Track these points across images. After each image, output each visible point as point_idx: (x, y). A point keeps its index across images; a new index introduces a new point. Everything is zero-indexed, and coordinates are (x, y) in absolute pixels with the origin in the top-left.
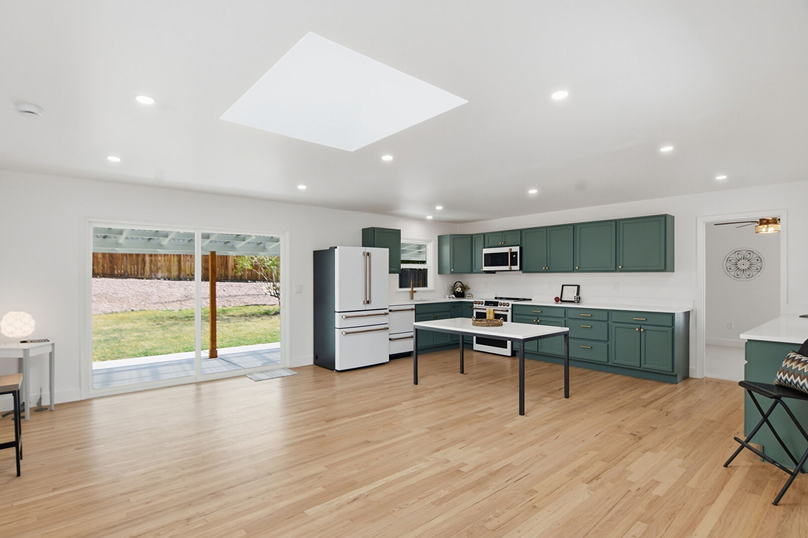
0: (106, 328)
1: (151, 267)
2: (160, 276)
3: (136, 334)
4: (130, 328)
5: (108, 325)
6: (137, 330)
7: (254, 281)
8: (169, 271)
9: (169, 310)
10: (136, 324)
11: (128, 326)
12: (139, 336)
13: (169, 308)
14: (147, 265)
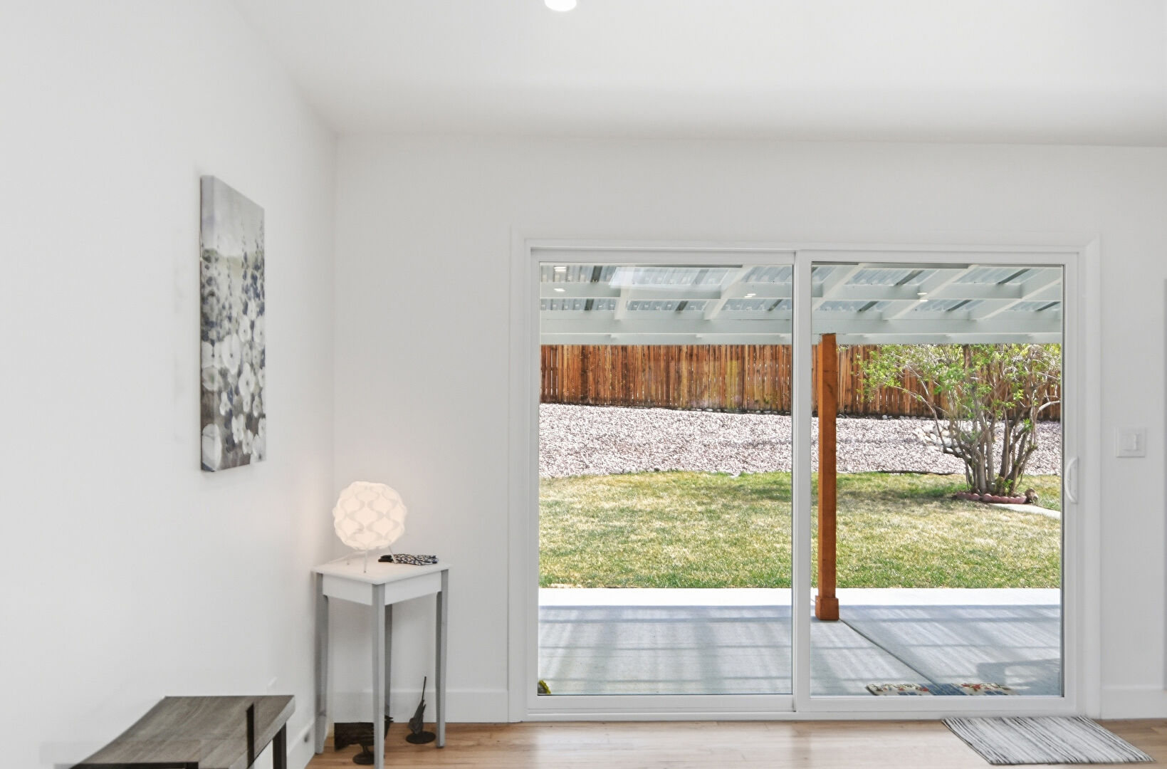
0: (607, 505)
1: (690, 387)
2: (706, 404)
3: (657, 524)
4: (649, 509)
5: (613, 499)
6: (662, 515)
7: (896, 417)
8: (723, 392)
9: (721, 474)
10: (661, 501)
11: (646, 503)
12: (664, 530)
13: (722, 470)
14: (685, 381)
